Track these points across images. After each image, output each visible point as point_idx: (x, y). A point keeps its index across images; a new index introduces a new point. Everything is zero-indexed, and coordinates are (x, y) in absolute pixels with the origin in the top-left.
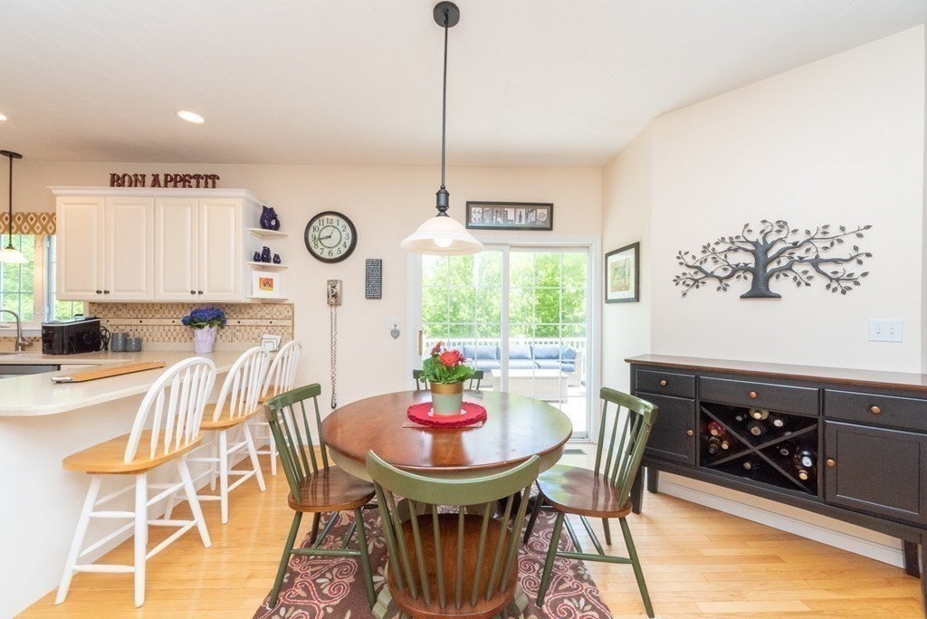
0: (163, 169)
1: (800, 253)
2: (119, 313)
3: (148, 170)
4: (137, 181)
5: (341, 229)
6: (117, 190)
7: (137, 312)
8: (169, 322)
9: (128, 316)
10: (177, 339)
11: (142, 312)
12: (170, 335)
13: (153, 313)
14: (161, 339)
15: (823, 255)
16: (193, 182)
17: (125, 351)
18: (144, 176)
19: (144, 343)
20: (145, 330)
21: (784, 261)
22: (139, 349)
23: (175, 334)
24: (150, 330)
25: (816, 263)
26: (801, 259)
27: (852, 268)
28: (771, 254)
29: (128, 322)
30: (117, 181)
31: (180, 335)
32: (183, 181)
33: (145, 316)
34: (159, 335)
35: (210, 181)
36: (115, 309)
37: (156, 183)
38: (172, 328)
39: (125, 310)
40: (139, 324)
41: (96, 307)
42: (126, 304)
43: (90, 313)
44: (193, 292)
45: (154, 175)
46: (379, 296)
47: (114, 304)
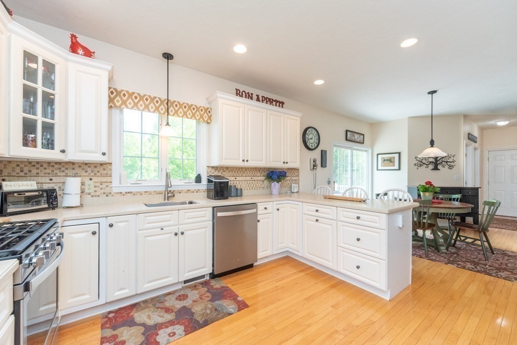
0: (262, 93)
1: (444, 159)
3: (255, 92)
4: (250, 96)
5: (315, 135)
6: (238, 99)
7: (233, 172)
8: (249, 178)
9: (229, 175)
10: (253, 188)
11: (236, 173)
12: (250, 186)
13: (242, 173)
14: (246, 189)
15: (448, 160)
16: (274, 103)
17: (237, 196)
18: (252, 94)
19: (243, 191)
20: (238, 184)
21: (441, 161)
22: (241, 195)
23: (252, 185)
24: (241, 183)
25: (447, 162)
26: (444, 161)
27: (452, 164)
28: (438, 159)
30: (239, 93)
31: (255, 186)
32: (270, 101)
33: (237, 175)
34: (245, 186)
35: (281, 104)
36: (222, 171)
37: (258, 100)
38: (251, 182)
39: (227, 172)
40: (235, 179)
41: (210, 169)
42: (228, 168)
43: (207, 173)
44: (284, 163)
45: (257, 95)
46: (326, 167)
47: (222, 168)
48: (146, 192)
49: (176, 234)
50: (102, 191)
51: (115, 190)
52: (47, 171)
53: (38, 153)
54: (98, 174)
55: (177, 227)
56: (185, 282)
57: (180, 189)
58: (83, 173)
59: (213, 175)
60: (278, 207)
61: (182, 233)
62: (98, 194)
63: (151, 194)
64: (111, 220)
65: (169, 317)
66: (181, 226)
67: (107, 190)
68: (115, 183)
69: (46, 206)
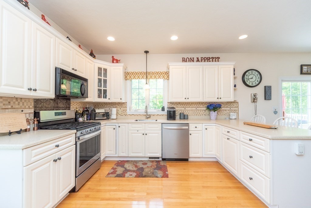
0: (200, 56)
2: (178, 106)
3: (195, 56)
4: (192, 60)
5: (256, 75)
6: (184, 63)
7: (183, 105)
8: (195, 109)
9: (181, 107)
10: (198, 115)
11: (185, 106)
12: (195, 113)
13: (189, 106)
14: (192, 115)
16: (211, 60)
17: (184, 119)
18: (193, 58)
19: (189, 117)
20: (186, 112)
22: (187, 119)
23: (197, 113)
24: (188, 112)
29: (181, 109)
30: (184, 60)
31: (199, 113)
32: (208, 59)
33: (186, 107)
34: (191, 114)
35: (217, 59)
36: (176, 105)
37: (198, 61)
38: (196, 111)
39: (180, 105)
40: (184, 109)
41: (169, 104)
42: (180, 103)
43: (168, 106)
44: (218, 98)
45: (197, 58)
46: (271, 99)
47: (176, 103)
48: (139, 115)
49: (143, 134)
50: (124, 114)
51: (128, 113)
52: (109, 106)
53: (102, 100)
54: (123, 107)
55: (144, 131)
56: (150, 158)
57: (154, 114)
58: (118, 107)
59: (171, 107)
60: (206, 127)
61: (146, 134)
62: (122, 114)
63: (141, 115)
64: (120, 125)
65: (135, 169)
66: (146, 131)
67: (125, 113)
68: (128, 110)
69: (106, 118)
